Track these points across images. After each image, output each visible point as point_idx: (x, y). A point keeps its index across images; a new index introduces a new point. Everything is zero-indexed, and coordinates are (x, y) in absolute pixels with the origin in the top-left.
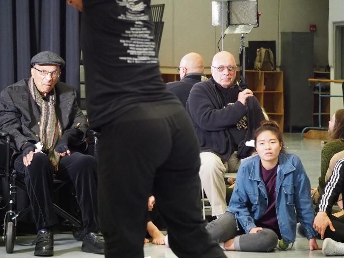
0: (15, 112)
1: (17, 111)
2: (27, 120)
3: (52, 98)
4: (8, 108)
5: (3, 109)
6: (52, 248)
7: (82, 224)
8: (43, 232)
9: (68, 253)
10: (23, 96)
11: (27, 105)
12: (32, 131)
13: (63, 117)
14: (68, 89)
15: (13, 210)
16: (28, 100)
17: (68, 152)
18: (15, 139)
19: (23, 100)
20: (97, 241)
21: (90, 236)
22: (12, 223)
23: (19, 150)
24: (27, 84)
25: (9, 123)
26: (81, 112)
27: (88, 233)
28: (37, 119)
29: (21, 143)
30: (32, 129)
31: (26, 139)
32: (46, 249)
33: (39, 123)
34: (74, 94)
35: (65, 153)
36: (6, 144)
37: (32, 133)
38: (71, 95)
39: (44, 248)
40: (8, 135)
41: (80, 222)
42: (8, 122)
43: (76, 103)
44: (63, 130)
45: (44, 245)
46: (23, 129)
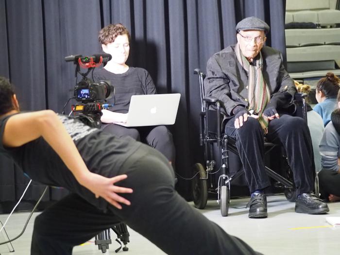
0: (224, 79)
1: (225, 77)
2: (235, 85)
3: (259, 62)
4: (216, 75)
5: (211, 76)
6: (265, 210)
7: (294, 185)
8: (256, 194)
9: (282, 214)
10: (229, 62)
11: (235, 71)
12: (240, 96)
13: (271, 80)
14: (275, 53)
15: (226, 174)
16: (235, 66)
17: (277, 115)
18: (225, 104)
19: (230, 66)
20: (310, 202)
21: (303, 197)
22: (225, 187)
23: (230, 115)
24: (233, 50)
25: (218, 89)
26: (288, 75)
27: (301, 194)
28: (245, 83)
29: (231, 107)
30: (241, 94)
31: (236, 104)
32: (260, 211)
33: (247, 87)
34: (280, 58)
35: (274, 116)
36: (216, 109)
37: (240, 98)
38: (277, 58)
39: (258, 210)
40: (218, 101)
41: (292, 184)
42: (216, 88)
43: (283, 67)
44: (271, 94)
45: (258, 207)
46: (232, 94)
